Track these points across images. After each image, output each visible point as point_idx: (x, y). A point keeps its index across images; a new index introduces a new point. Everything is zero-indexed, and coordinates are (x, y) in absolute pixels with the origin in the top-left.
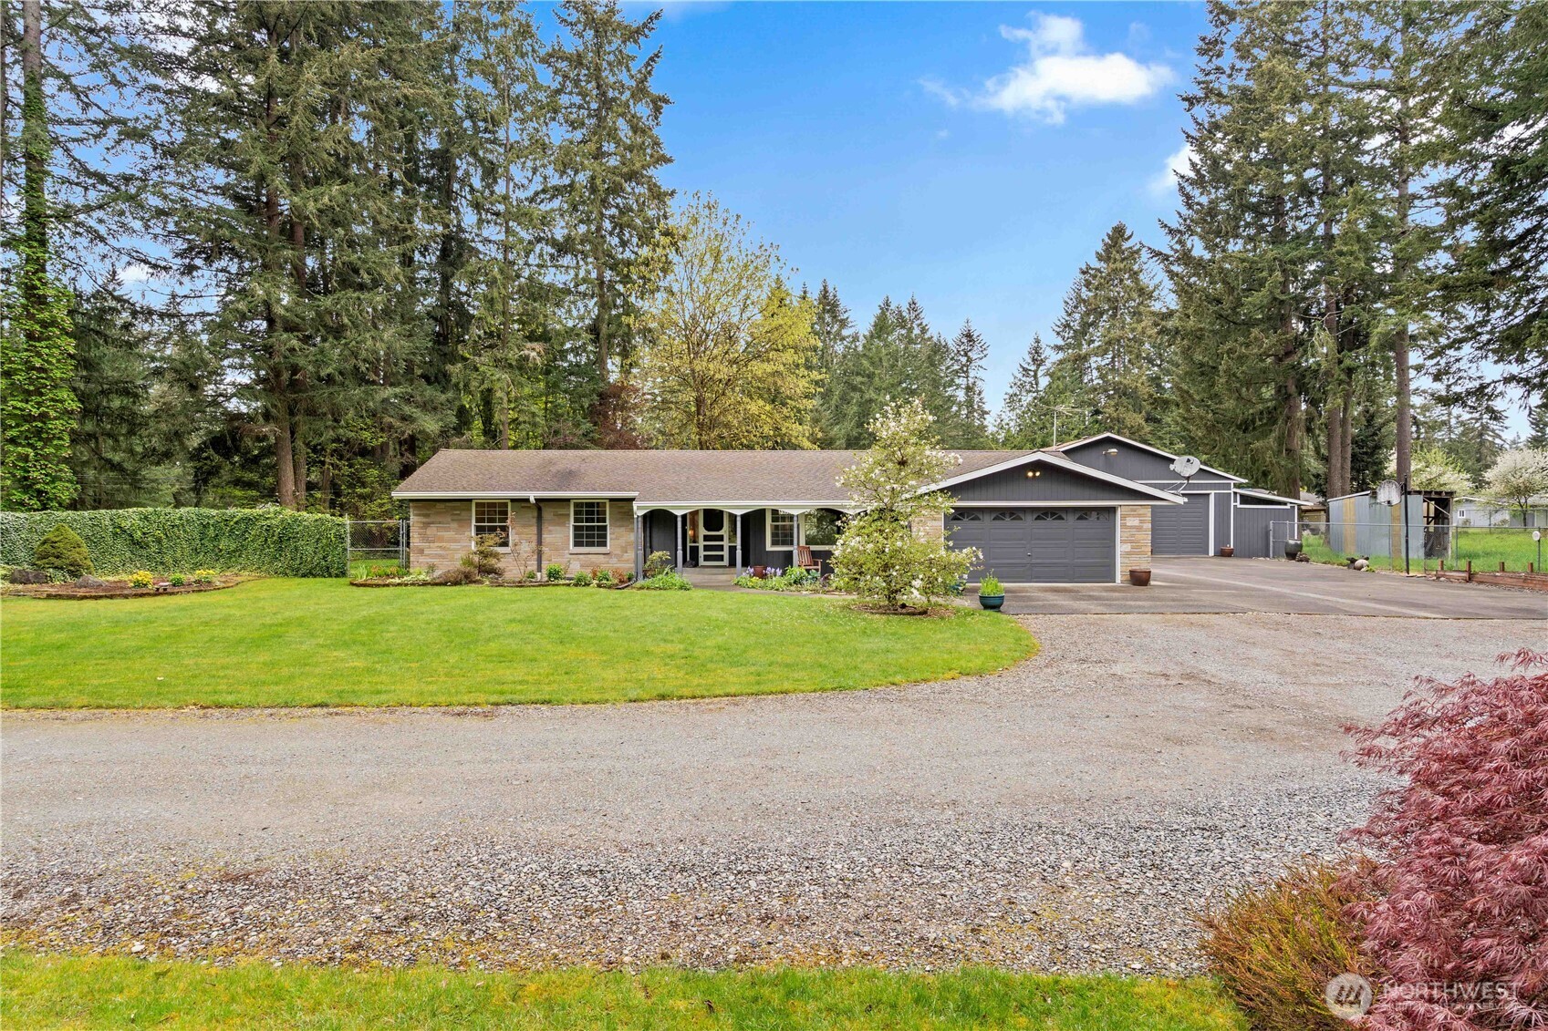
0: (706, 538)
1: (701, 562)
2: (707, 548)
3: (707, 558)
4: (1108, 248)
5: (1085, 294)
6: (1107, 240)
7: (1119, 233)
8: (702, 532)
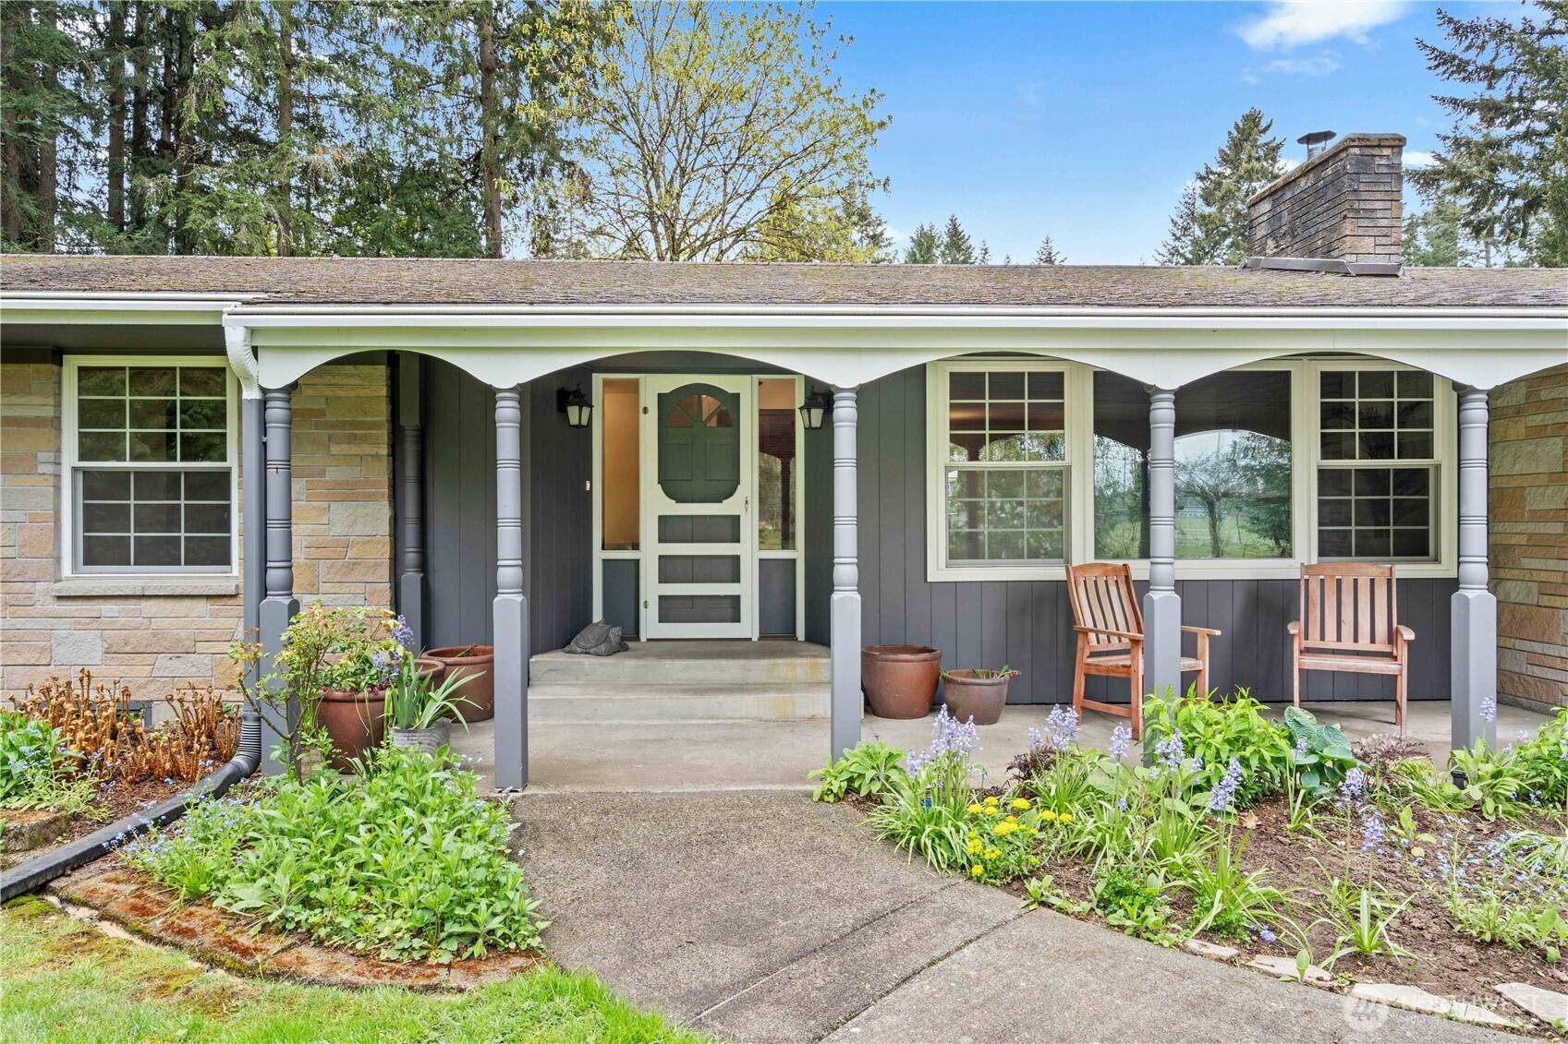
0: (670, 529)
1: (651, 626)
2: (670, 569)
3: (671, 610)
4: (1237, 146)
5: (1201, 208)
6: (1235, 133)
7: (1251, 126)
8: (654, 503)
